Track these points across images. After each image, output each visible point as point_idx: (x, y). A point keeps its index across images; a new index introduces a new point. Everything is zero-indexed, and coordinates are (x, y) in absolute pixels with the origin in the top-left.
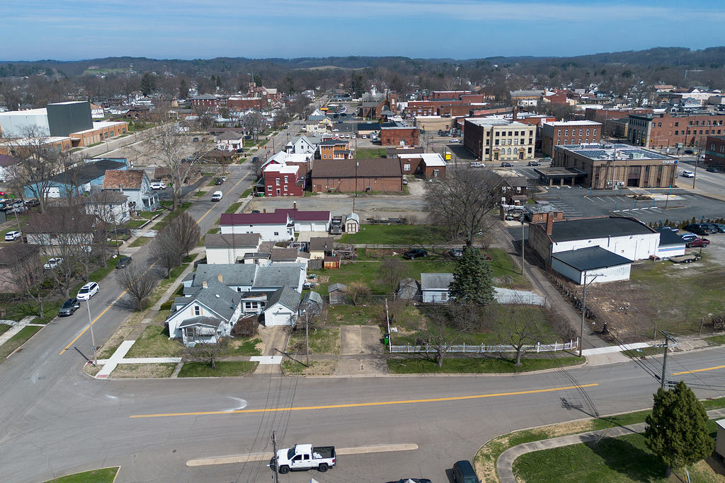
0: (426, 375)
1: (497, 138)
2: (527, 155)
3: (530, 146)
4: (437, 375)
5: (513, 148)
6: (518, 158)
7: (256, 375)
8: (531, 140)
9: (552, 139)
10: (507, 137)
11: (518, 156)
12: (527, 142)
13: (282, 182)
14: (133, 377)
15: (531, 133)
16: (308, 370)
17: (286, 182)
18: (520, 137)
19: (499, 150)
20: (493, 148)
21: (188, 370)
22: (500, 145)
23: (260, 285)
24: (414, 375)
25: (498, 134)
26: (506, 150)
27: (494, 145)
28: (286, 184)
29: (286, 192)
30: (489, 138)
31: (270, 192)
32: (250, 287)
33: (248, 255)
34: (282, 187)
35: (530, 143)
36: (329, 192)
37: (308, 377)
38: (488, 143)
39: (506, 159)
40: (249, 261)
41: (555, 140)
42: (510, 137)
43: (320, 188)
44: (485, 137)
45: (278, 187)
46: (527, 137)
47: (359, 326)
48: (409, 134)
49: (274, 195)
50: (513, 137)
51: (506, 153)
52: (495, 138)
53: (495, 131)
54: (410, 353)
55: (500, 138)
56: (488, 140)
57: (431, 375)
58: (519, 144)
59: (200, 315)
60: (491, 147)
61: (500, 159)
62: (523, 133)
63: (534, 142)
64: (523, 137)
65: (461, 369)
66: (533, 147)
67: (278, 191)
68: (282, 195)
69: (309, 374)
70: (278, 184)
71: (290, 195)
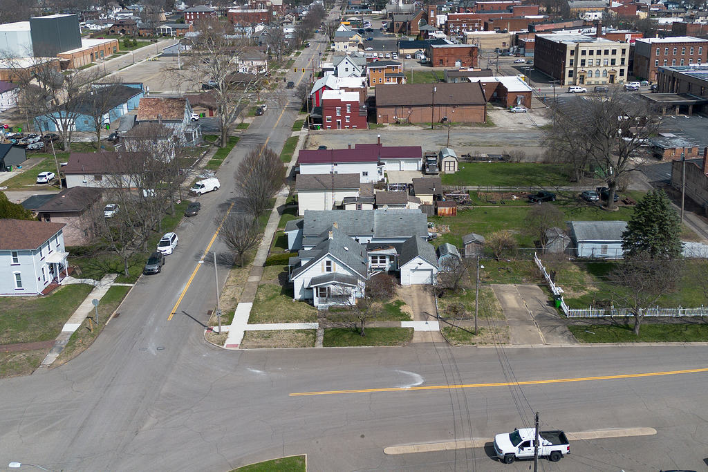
0: (623, 345)
1: (583, 58)
2: (618, 78)
3: (622, 68)
4: (637, 345)
5: (601, 70)
6: (608, 82)
7: (416, 345)
8: (623, 60)
9: (649, 59)
10: (595, 56)
11: (607, 80)
12: (618, 62)
13: (343, 111)
14: (271, 347)
15: (624, 51)
16: (477, 338)
17: (348, 111)
18: (610, 56)
19: (585, 72)
20: (579, 70)
21: (333, 337)
22: (586, 66)
23: (383, 235)
24: (608, 345)
25: (584, 53)
26: (594, 72)
27: (579, 65)
28: (348, 114)
29: (347, 124)
30: (573, 58)
31: (329, 124)
32: (370, 238)
33: (347, 200)
34: (343, 118)
35: (623, 63)
36: (398, 123)
37: (480, 347)
38: (571, 64)
39: (593, 83)
40: (351, 207)
41: (652, 60)
42: (599, 57)
43: (386, 119)
44: (569, 57)
45: (339, 118)
46: (618, 57)
47: (513, 285)
48: (467, 53)
49: (334, 127)
50: (602, 56)
51: (594, 75)
52: (580, 57)
53: (580, 50)
54: (592, 318)
55: (587, 57)
56: (571, 60)
57: (629, 344)
58: (609, 65)
59: (333, 272)
60: (576, 68)
61: (586, 83)
62: (614, 52)
63: (626, 62)
64: (614, 57)
65: (663, 337)
66: (626, 69)
67: (339, 122)
68: (343, 128)
69: (481, 343)
70: (338, 115)
71: (352, 128)
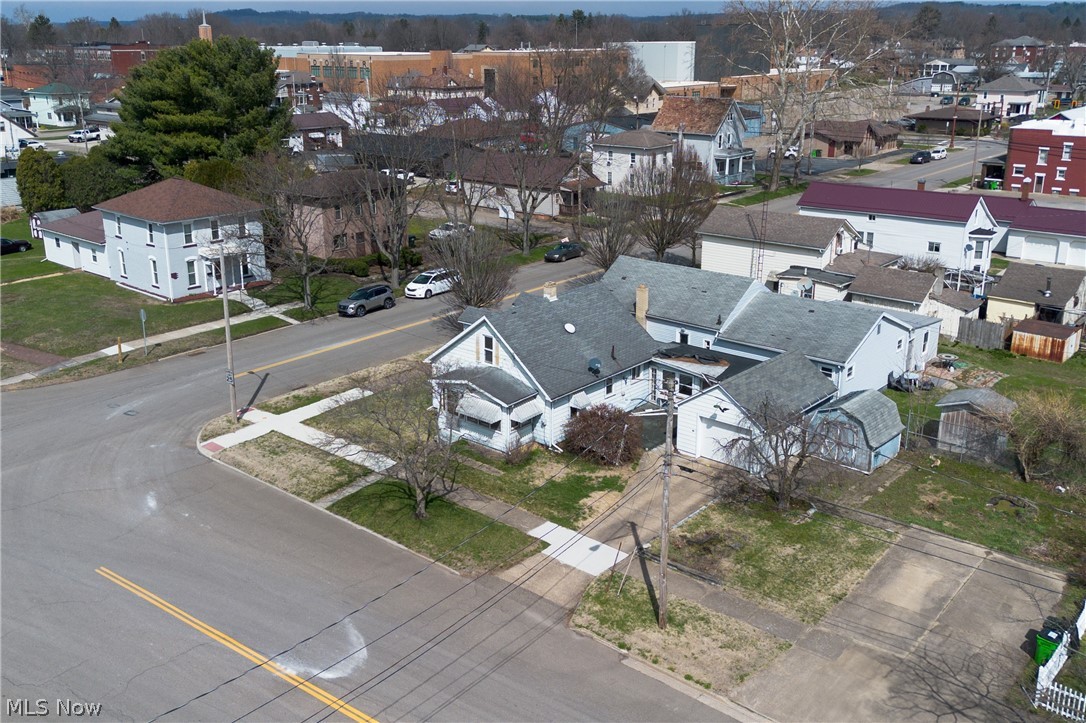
13: (1054, 158)
16: (652, 636)
17: (1066, 157)
23: (738, 337)
28: (1064, 164)
29: (1058, 184)
31: (1016, 181)
32: (711, 338)
33: (795, 272)
34: (1050, 171)
37: (634, 663)
40: (789, 288)
45: (1041, 169)
47: (980, 551)
59: (494, 365)
67: (1040, 178)
68: (1048, 190)
69: (642, 653)
70: (1041, 162)
71: (1068, 193)
